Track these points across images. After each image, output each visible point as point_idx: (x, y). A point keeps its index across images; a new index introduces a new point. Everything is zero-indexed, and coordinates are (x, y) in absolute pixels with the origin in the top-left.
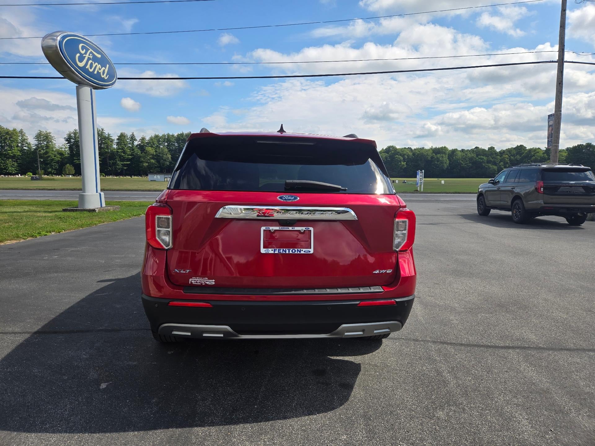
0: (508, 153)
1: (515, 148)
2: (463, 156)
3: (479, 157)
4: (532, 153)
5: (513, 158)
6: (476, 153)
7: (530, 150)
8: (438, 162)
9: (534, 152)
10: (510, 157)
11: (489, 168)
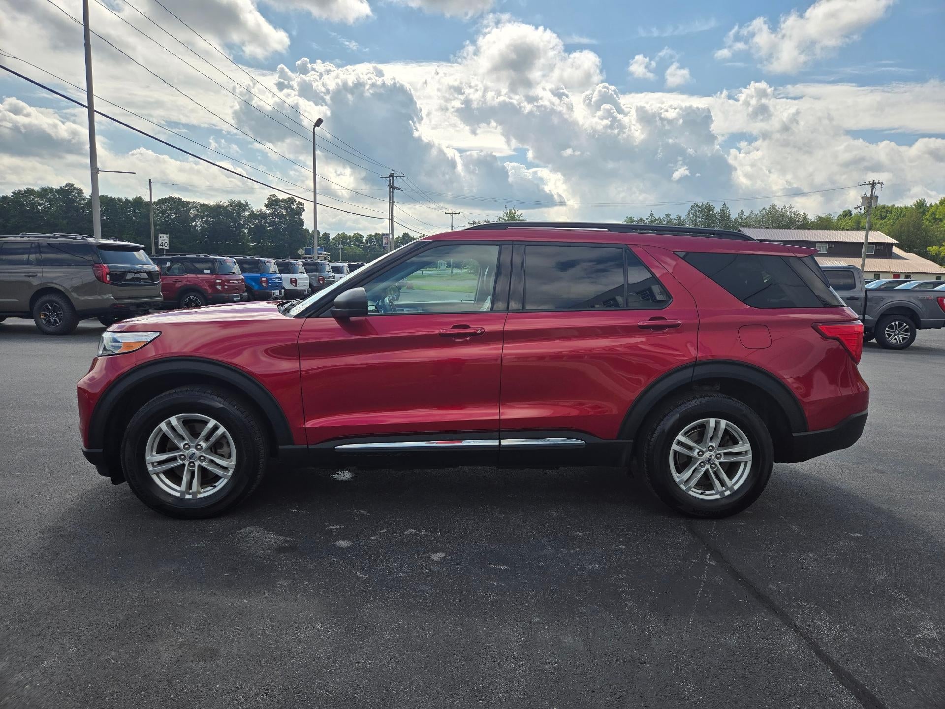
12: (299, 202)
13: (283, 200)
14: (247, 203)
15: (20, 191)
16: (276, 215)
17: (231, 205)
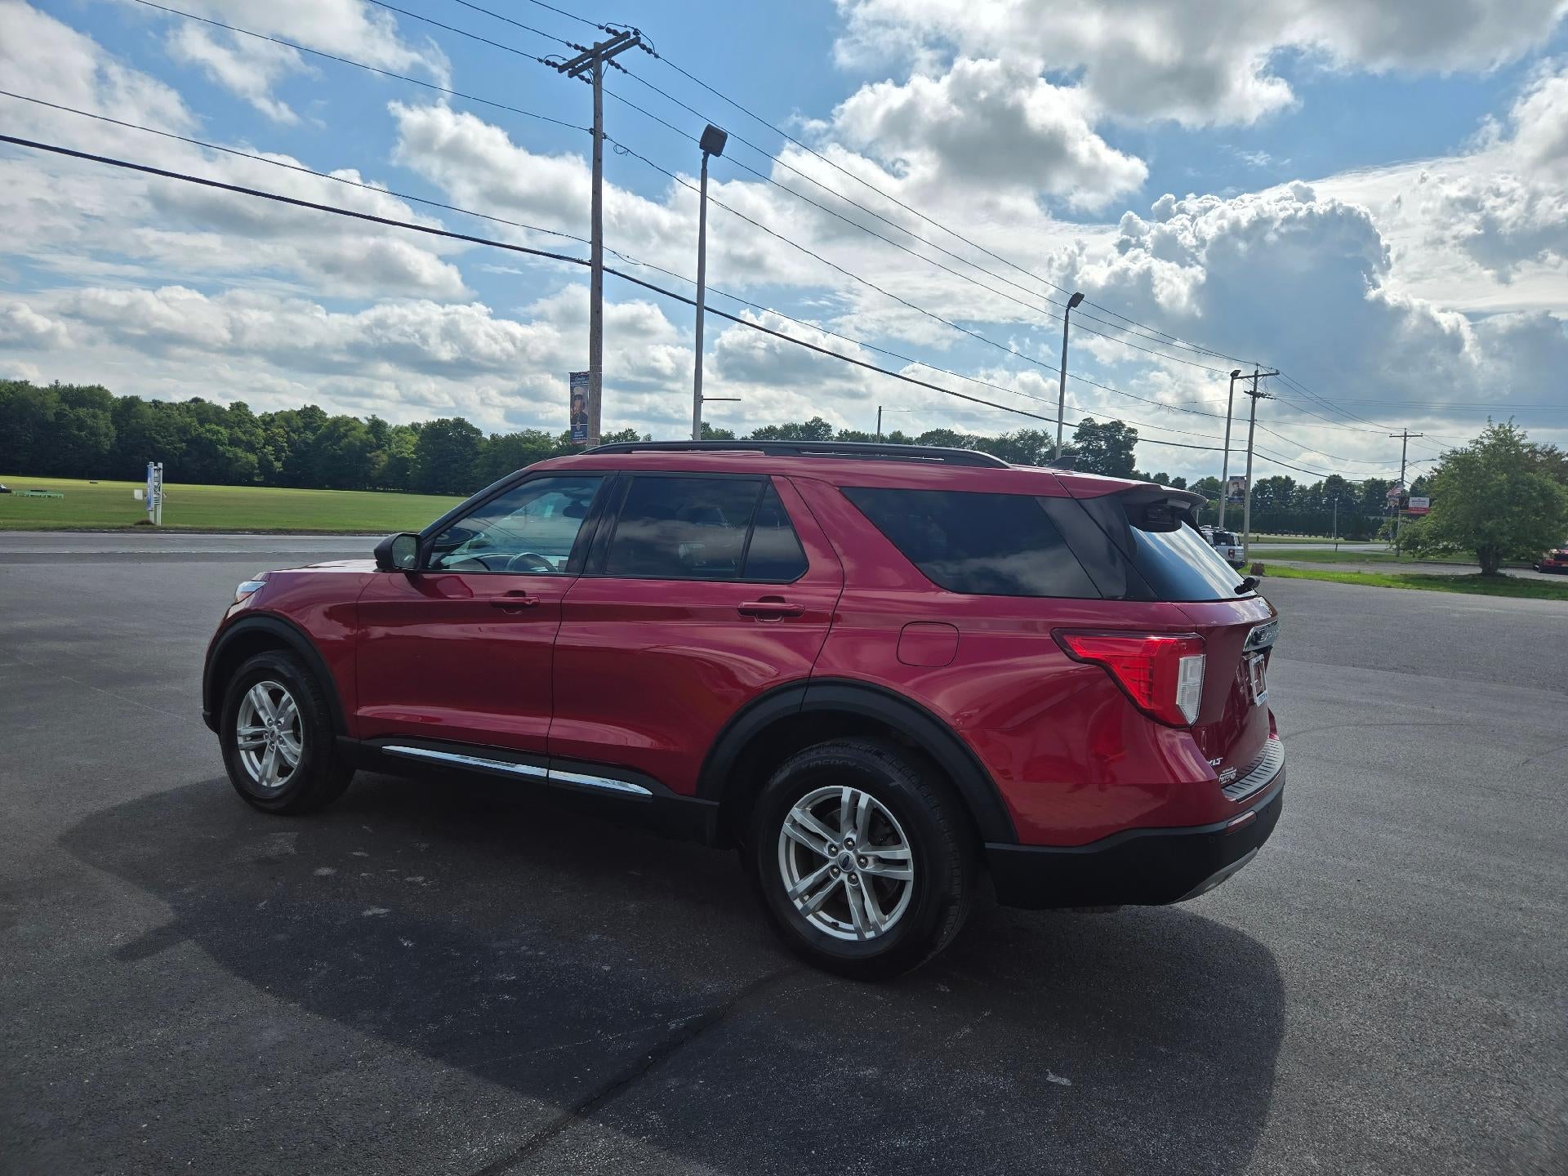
0: (283, 423)
1: (299, 413)
2: (160, 420)
3: (207, 426)
4: (342, 430)
5: (296, 438)
6: (198, 414)
7: (337, 422)
8: (80, 429)
9: (345, 428)
10: (287, 433)
11: (237, 459)
12: (1130, 429)
13: (1104, 427)
14: (1046, 434)
15: (761, 430)
16: (1090, 452)
17: (1021, 437)
